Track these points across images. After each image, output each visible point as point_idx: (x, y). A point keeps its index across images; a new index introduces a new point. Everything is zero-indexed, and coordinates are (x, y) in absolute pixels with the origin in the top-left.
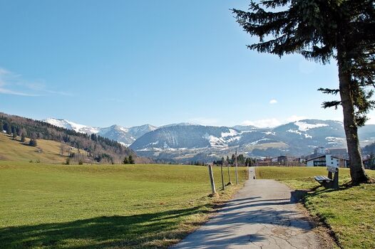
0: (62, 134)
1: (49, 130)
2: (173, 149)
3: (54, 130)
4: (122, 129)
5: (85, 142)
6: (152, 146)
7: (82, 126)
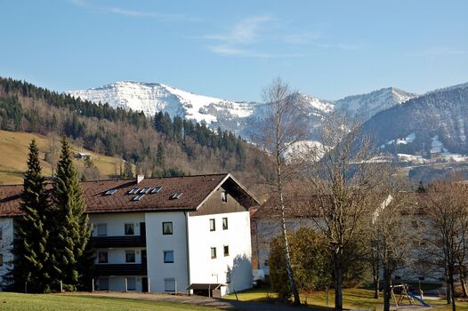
0: (61, 114)
1: (25, 103)
2: (458, 158)
3: (41, 105)
4: (316, 104)
5: (131, 137)
6: (394, 150)
7: (206, 101)
